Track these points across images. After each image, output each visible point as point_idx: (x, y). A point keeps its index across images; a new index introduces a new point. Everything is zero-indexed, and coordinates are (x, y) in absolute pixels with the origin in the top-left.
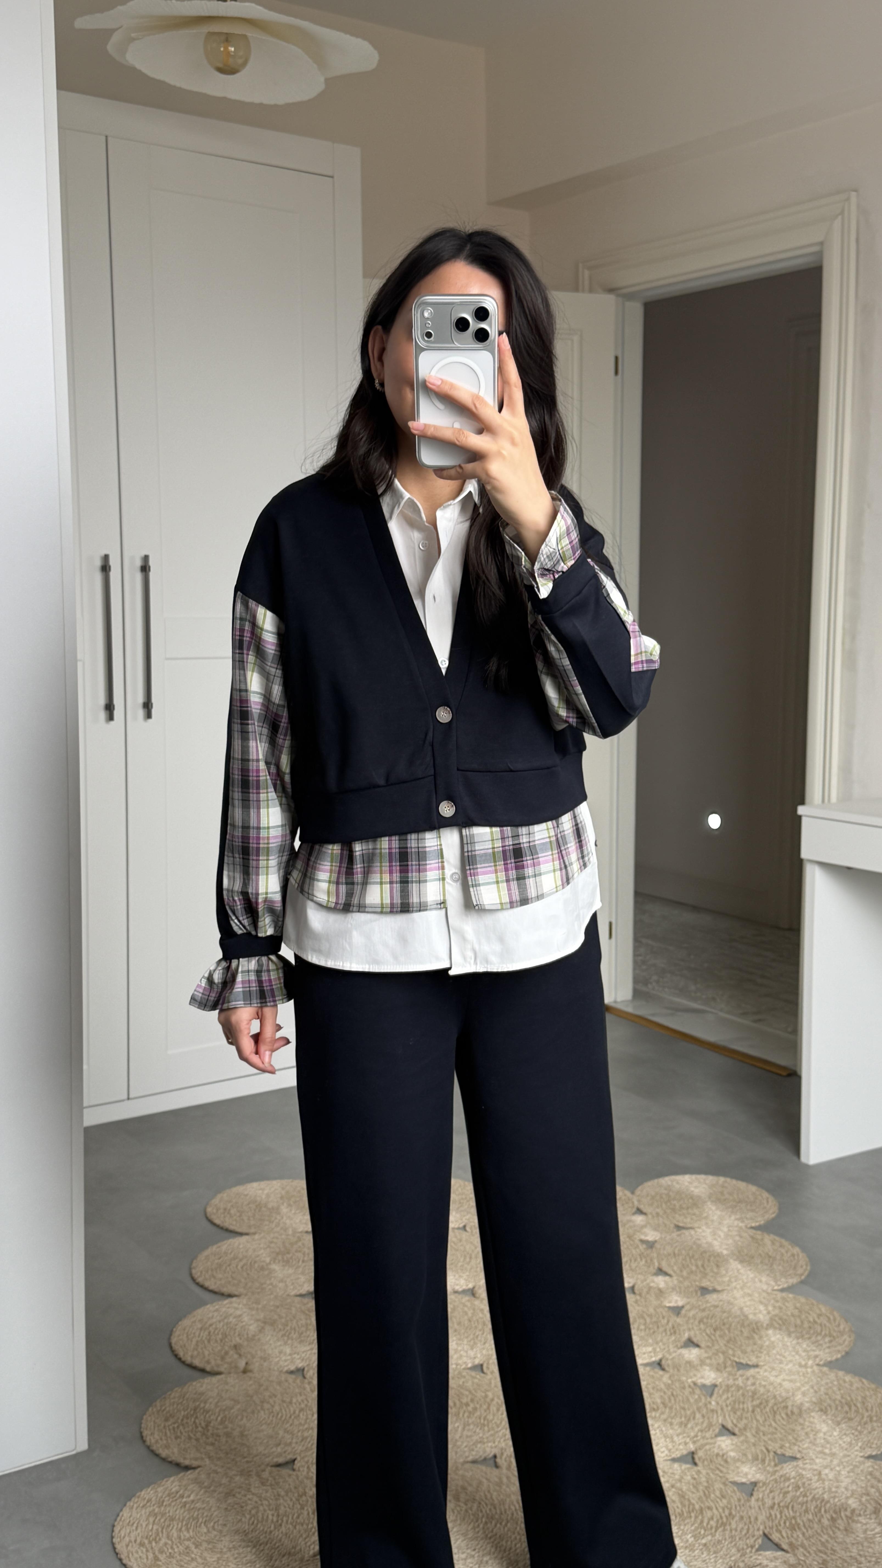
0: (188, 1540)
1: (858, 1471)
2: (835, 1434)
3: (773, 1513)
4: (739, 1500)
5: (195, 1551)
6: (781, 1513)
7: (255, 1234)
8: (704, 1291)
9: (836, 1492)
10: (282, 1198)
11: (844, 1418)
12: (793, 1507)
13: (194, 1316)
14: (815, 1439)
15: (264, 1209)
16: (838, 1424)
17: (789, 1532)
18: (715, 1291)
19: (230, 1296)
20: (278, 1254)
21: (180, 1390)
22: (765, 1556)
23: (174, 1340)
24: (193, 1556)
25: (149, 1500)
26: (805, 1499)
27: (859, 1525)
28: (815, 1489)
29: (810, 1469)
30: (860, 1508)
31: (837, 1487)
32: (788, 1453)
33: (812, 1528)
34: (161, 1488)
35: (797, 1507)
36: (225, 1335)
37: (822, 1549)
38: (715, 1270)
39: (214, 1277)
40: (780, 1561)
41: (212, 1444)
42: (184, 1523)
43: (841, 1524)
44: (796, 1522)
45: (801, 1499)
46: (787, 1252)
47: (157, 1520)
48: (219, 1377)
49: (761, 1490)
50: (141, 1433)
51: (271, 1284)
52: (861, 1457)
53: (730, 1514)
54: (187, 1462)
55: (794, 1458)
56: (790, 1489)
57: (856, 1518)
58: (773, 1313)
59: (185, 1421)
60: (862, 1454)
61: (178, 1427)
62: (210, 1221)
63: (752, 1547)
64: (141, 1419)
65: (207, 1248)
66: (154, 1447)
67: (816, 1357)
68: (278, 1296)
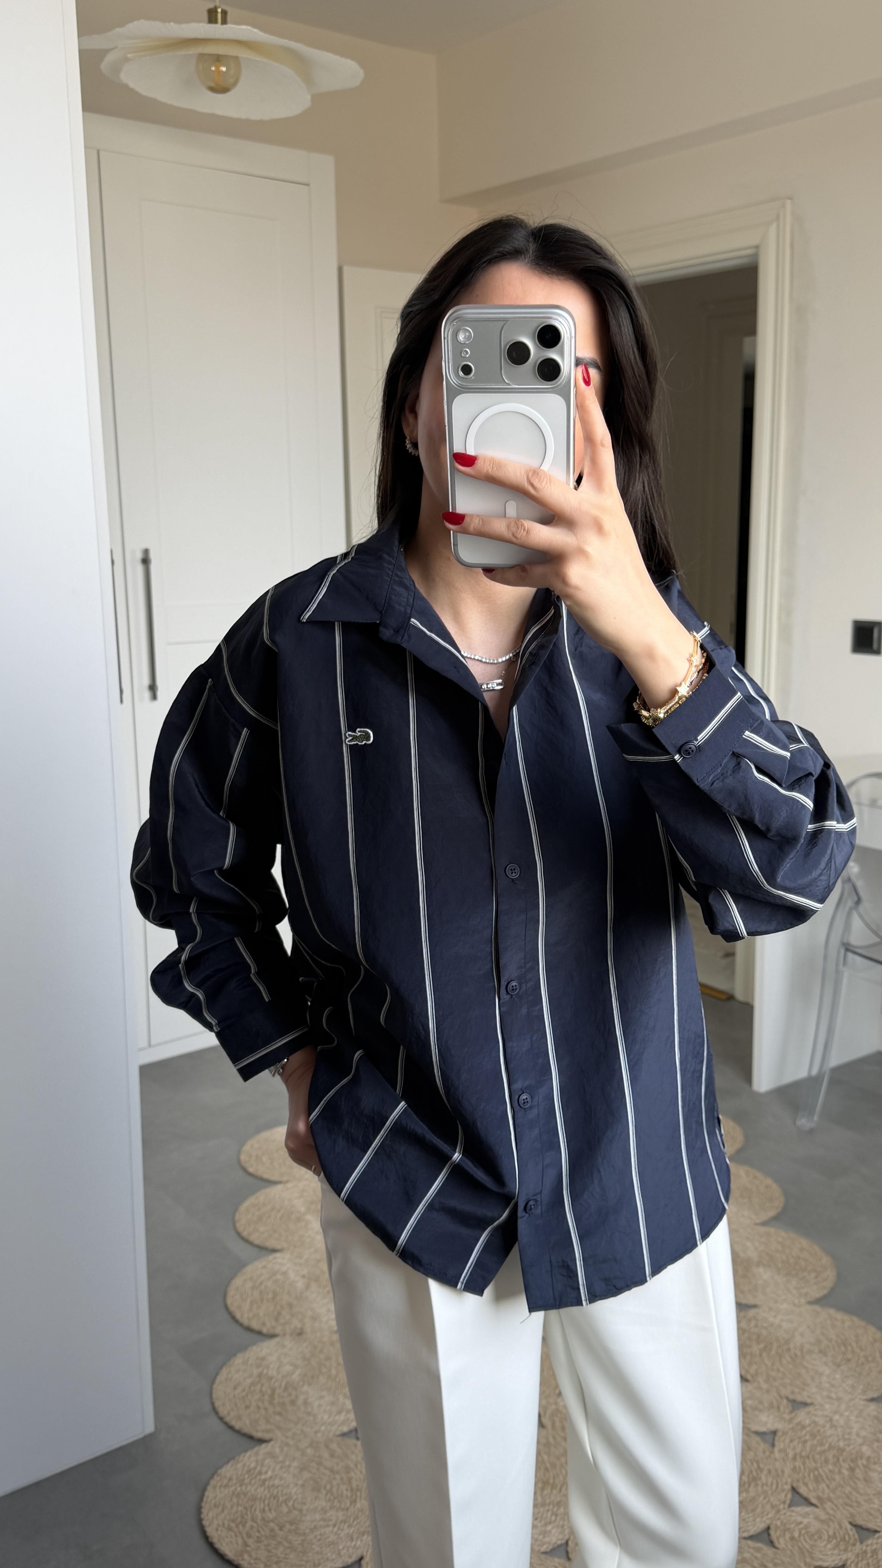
0: (272, 1521)
1: (865, 1415)
2: (838, 1376)
3: (797, 1464)
4: (764, 1452)
5: (281, 1533)
6: (804, 1463)
7: (287, 1183)
9: (849, 1439)
11: (843, 1359)
12: (813, 1456)
13: (244, 1275)
14: (820, 1383)
16: (839, 1366)
17: (815, 1485)
19: (274, 1251)
21: (242, 1355)
22: (798, 1512)
23: (229, 1301)
24: (279, 1539)
25: (230, 1479)
26: (822, 1448)
28: (830, 1436)
29: (822, 1415)
31: (849, 1434)
32: (799, 1398)
33: (834, 1480)
34: (240, 1465)
35: (817, 1457)
36: (275, 1294)
37: (848, 1501)
39: (257, 1232)
40: (811, 1516)
41: (280, 1414)
42: (266, 1502)
43: (859, 1473)
44: (819, 1473)
45: (819, 1449)
46: (761, 1184)
47: (240, 1502)
48: (276, 1340)
49: (782, 1439)
50: (213, 1404)
51: (309, 1237)
52: (866, 1400)
53: (759, 1467)
54: (259, 1435)
55: (806, 1404)
56: (807, 1437)
57: (872, 1467)
58: (760, 1249)
59: (252, 1389)
60: (865, 1397)
61: (247, 1396)
62: (245, 1170)
63: (784, 1503)
64: (211, 1388)
65: (245, 1198)
66: (228, 1419)
67: (806, 1294)
68: (316, 1250)
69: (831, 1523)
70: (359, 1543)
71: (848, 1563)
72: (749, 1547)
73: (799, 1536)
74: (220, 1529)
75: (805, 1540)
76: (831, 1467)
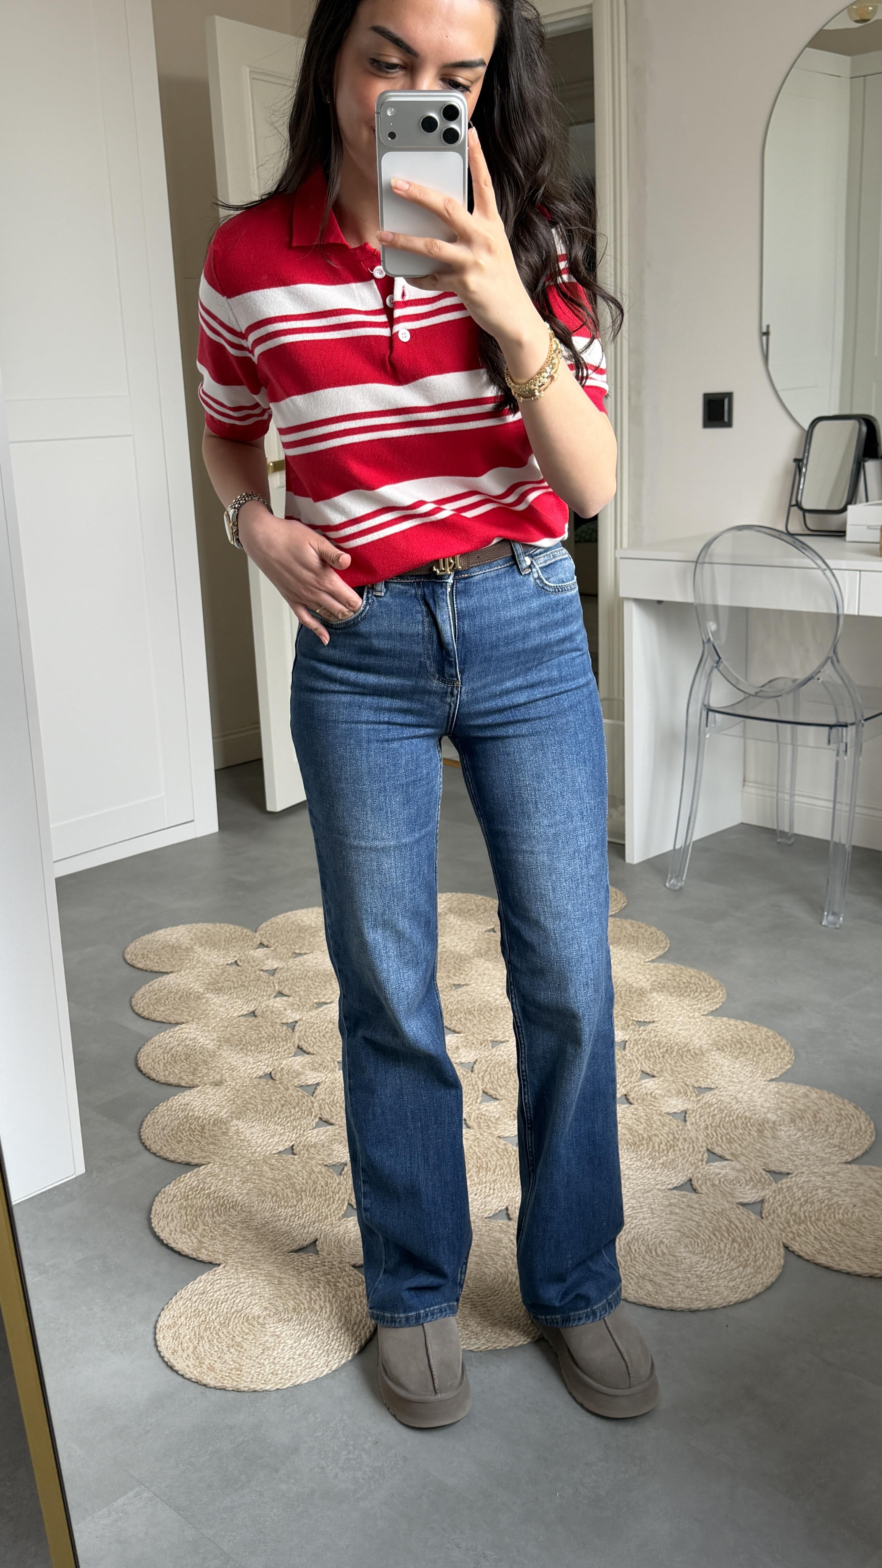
1: (767, 1091)
2: (738, 1066)
3: (709, 1132)
4: (678, 1126)
5: (234, 1231)
6: (715, 1132)
7: (179, 971)
9: (754, 1110)
10: (192, 939)
11: (740, 1053)
12: (723, 1126)
13: (153, 1043)
14: (721, 1072)
15: (179, 950)
16: (737, 1058)
17: (728, 1145)
19: (178, 1023)
20: (208, 984)
21: (165, 1104)
22: (716, 1166)
23: (142, 1065)
24: (233, 1235)
25: (174, 1196)
26: (731, 1118)
27: (783, 1132)
28: (736, 1110)
29: (727, 1095)
30: (779, 1119)
31: (754, 1106)
32: (705, 1085)
33: (745, 1140)
34: (181, 1185)
35: (726, 1125)
36: (188, 1056)
37: (759, 1154)
39: (157, 1010)
41: (213, 1143)
42: (215, 1210)
43: (767, 1133)
44: (731, 1137)
45: (727, 1119)
47: (188, 1212)
48: (196, 1089)
49: (692, 1116)
50: (143, 1144)
51: (213, 1010)
52: (766, 1081)
53: (674, 1138)
54: (196, 1161)
55: (710, 1089)
56: (716, 1112)
57: (779, 1128)
58: (652, 980)
59: (181, 1128)
61: (176, 1134)
62: (132, 966)
63: (702, 1161)
64: (140, 1132)
65: (141, 987)
66: (162, 1154)
67: (700, 1009)
68: (222, 1019)
69: (747, 1171)
70: (311, 1229)
71: (767, 1197)
72: (675, 1194)
73: (720, 1182)
74: (173, 1234)
75: (725, 1185)
76: (741, 1131)
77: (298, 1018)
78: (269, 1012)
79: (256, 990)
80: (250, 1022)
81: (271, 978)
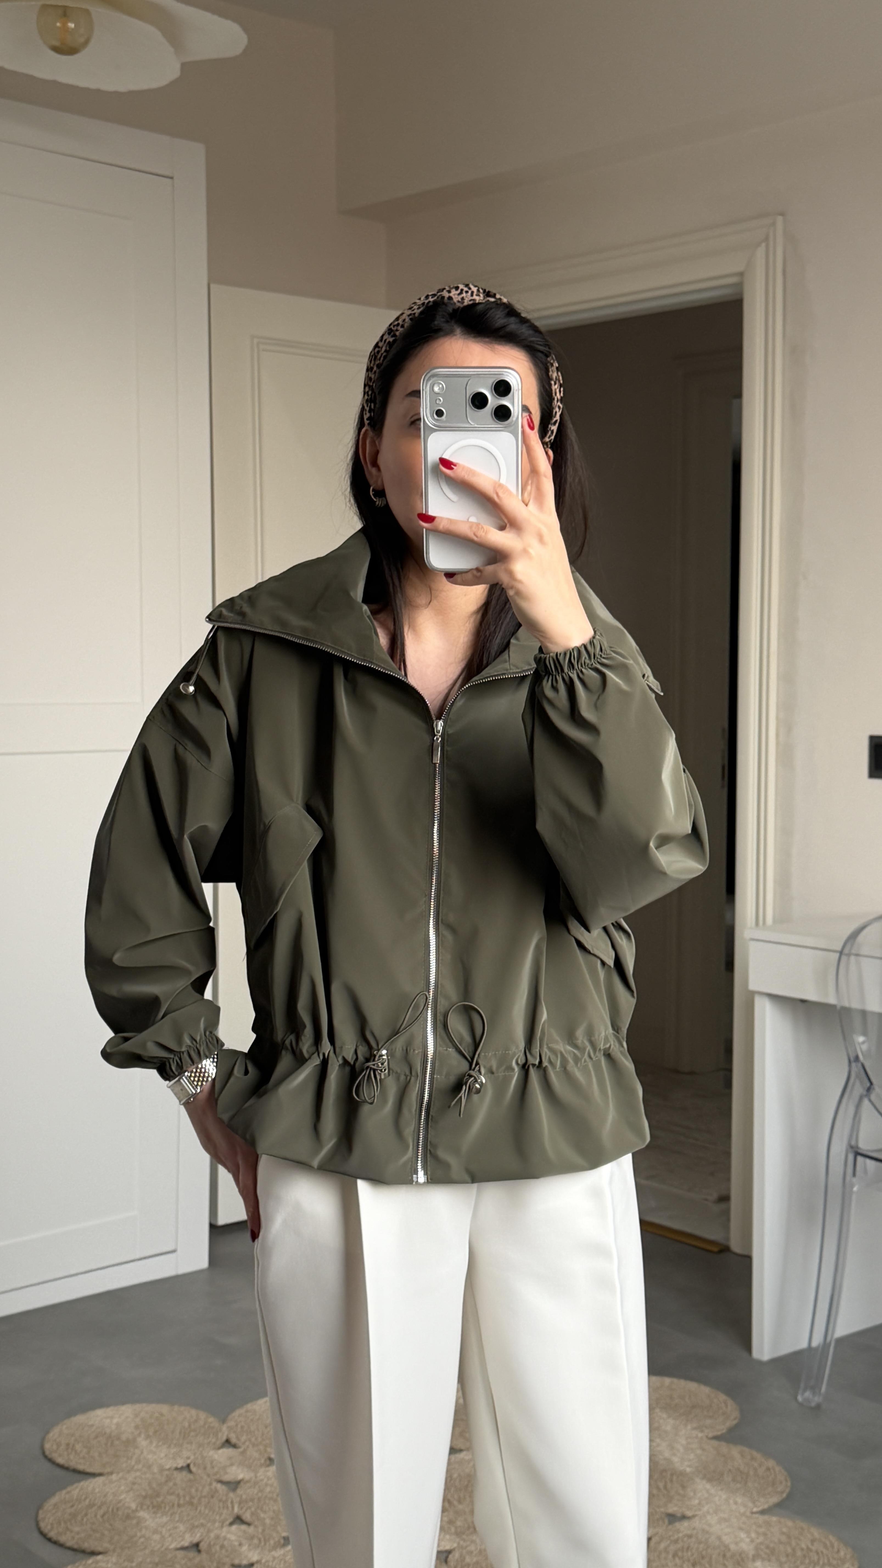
7: (111, 1473)
8: (673, 1518)
10: (137, 1427)
15: (117, 1442)
18: (684, 1517)
19: (93, 1554)
20: (145, 1497)
38: (681, 1492)
39: (72, 1532)
46: (760, 1465)
51: (143, 1536)
58: (759, 1541)
62: (51, 1460)
65: (54, 1495)
68: (152, 1552)
77: (255, 1558)
78: (218, 1548)
79: (207, 1512)
80: (190, 1560)
81: (231, 1495)
